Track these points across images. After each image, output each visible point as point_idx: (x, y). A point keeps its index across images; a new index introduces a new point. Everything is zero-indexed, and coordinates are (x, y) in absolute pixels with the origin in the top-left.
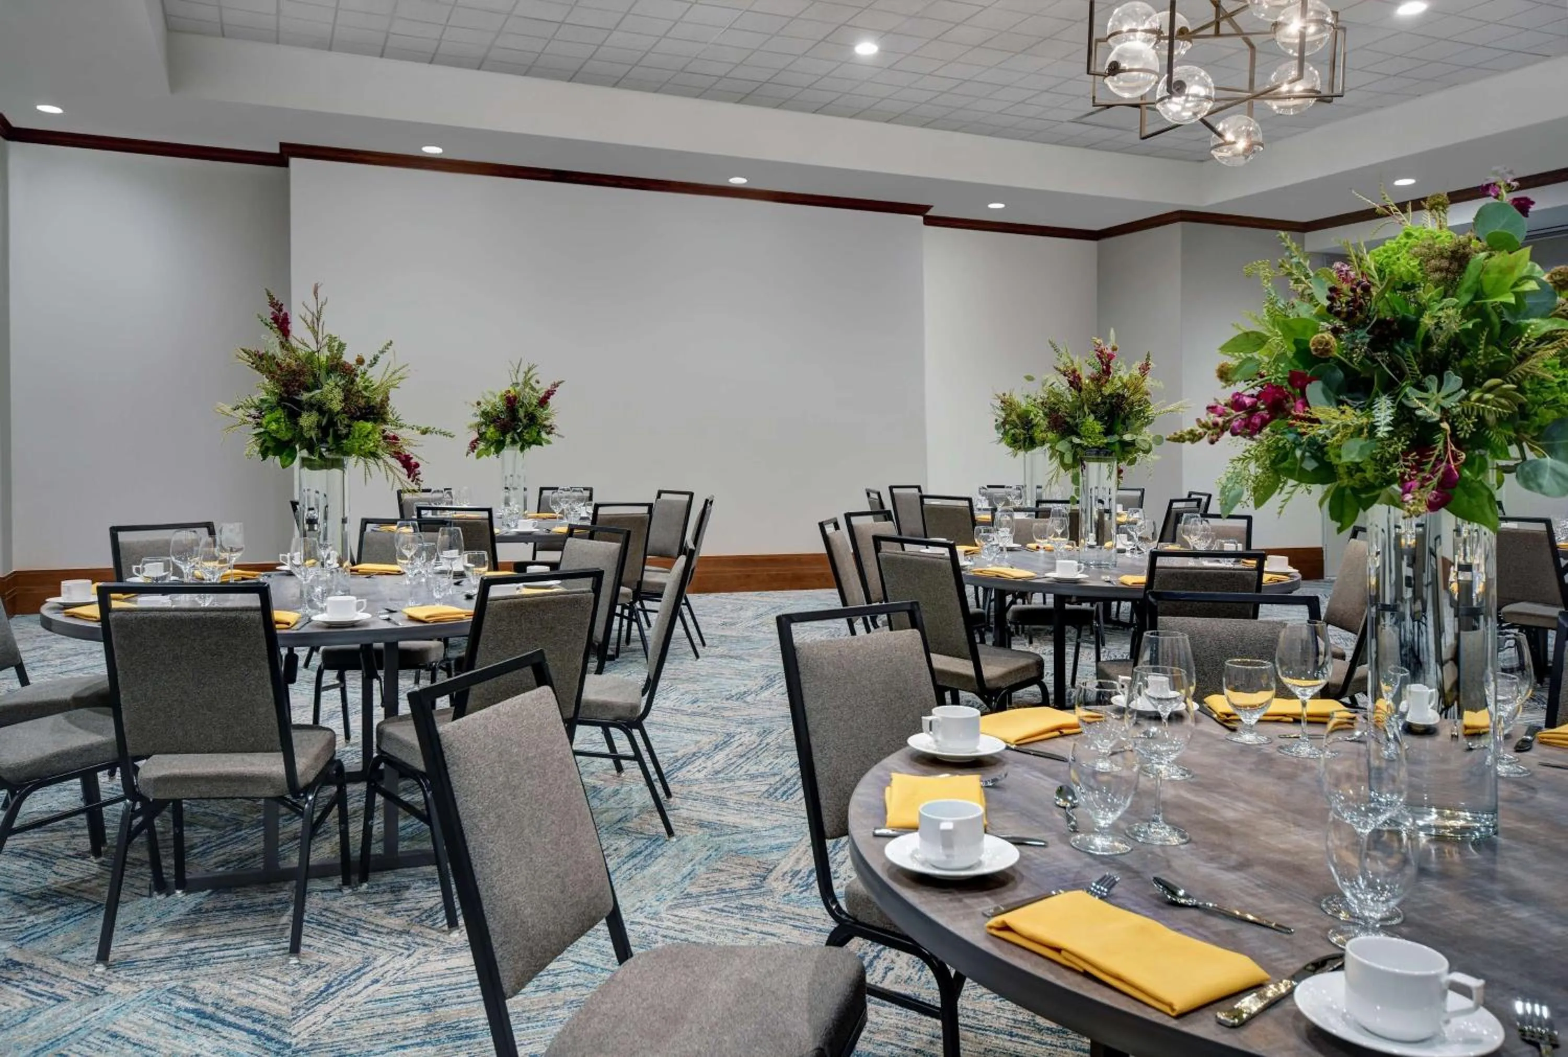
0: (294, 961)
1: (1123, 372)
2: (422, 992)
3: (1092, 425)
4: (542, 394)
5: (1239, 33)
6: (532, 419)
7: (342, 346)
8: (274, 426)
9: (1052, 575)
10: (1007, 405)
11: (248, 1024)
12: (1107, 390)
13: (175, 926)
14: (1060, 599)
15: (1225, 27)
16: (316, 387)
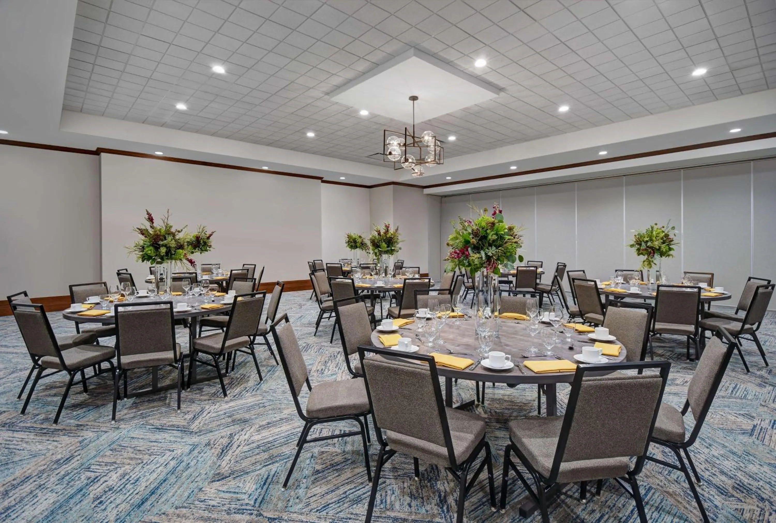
0: (179, 411)
1: (392, 230)
2: (225, 413)
3: (384, 245)
4: (208, 236)
5: (419, 146)
6: (205, 243)
7: (171, 227)
8: (150, 252)
9: (376, 285)
10: (349, 237)
11: (176, 429)
12: (388, 236)
13: (130, 408)
14: (372, 292)
15: (416, 145)
16: (165, 239)
